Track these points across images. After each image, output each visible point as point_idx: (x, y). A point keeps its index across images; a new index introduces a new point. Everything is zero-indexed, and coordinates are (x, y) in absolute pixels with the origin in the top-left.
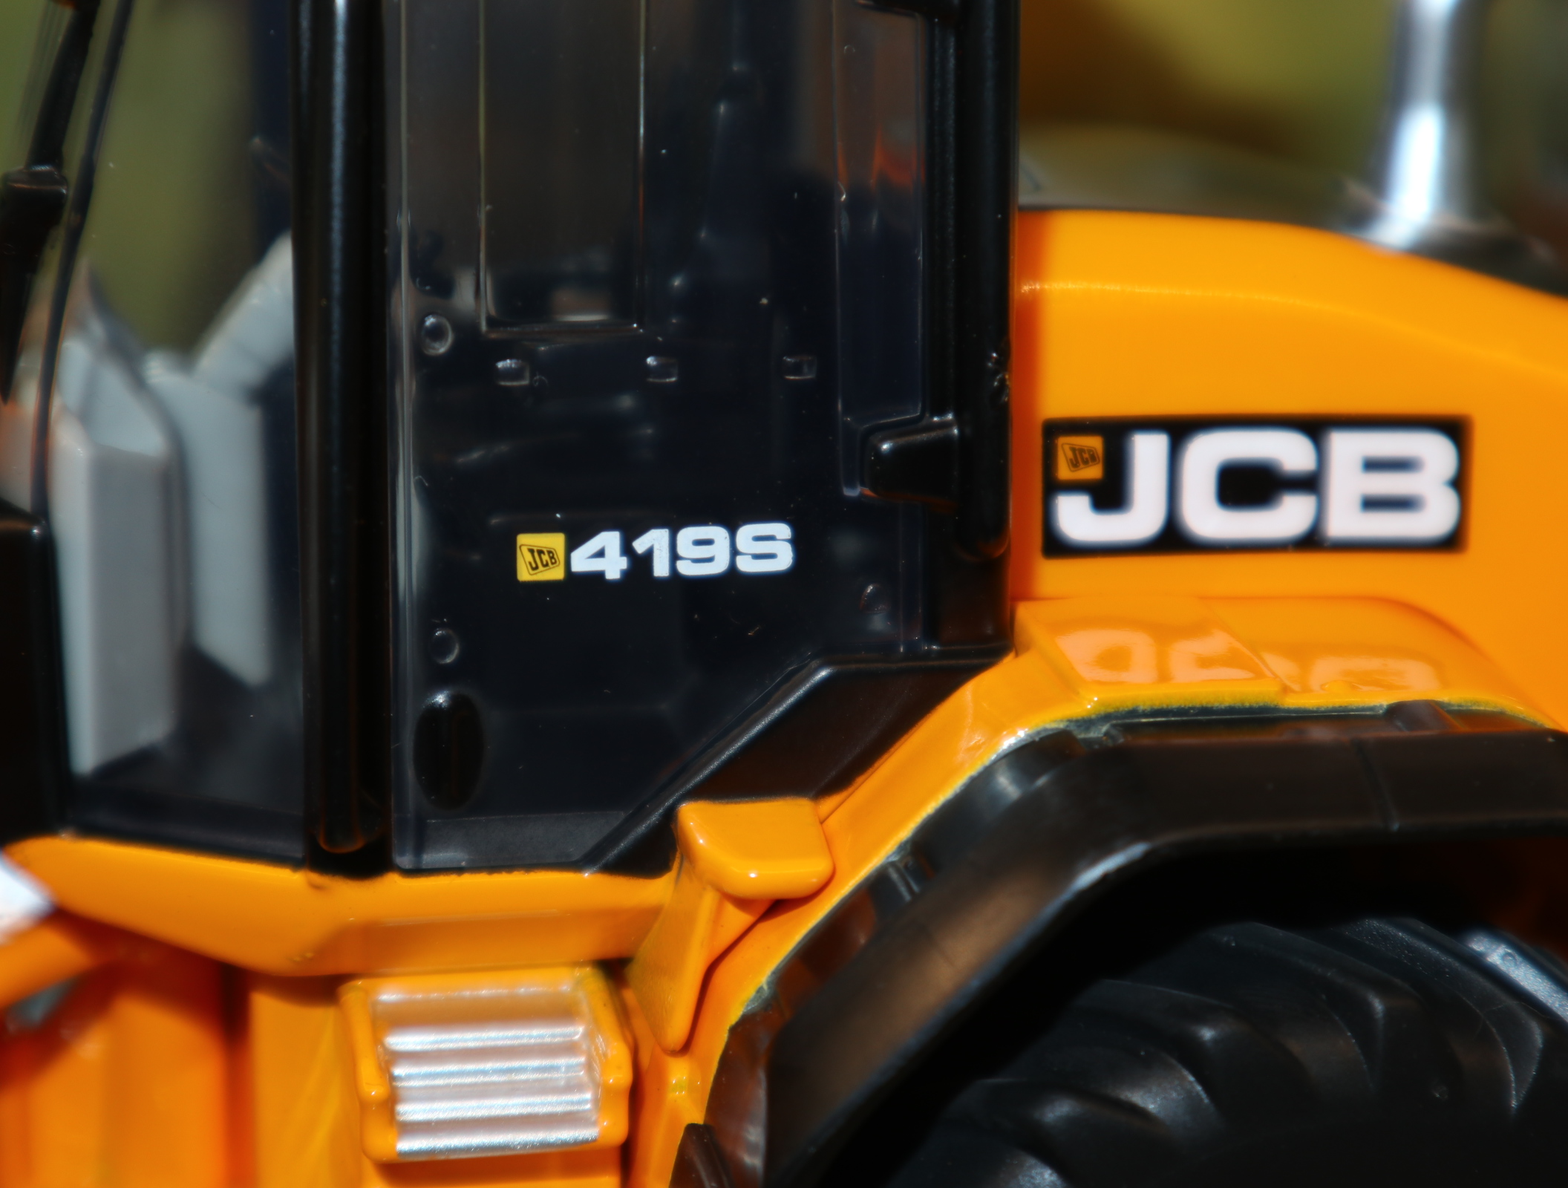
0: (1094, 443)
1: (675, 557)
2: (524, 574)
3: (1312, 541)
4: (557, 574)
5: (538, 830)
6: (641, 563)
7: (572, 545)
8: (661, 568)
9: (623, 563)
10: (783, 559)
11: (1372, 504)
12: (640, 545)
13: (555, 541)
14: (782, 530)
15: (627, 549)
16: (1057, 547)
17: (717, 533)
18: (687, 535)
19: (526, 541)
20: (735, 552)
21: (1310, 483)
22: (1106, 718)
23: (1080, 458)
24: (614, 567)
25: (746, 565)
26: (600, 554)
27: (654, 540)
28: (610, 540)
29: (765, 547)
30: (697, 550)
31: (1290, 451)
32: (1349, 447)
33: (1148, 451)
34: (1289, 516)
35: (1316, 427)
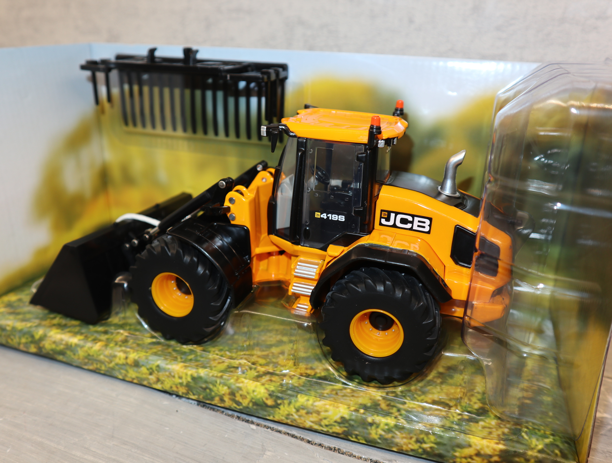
1: (332, 218)
4: (319, 217)
7: (321, 214)
8: (330, 219)
11: (419, 226)
13: (319, 214)
14: (344, 217)
15: (327, 216)
17: (336, 215)
19: (316, 213)
20: (338, 218)
25: (339, 220)
26: (324, 216)
27: (330, 215)
29: (342, 218)
30: (335, 217)
31: (410, 218)
32: (416, 219)
33: (393, 215)
34: (409, 226)
35: (413, 216)
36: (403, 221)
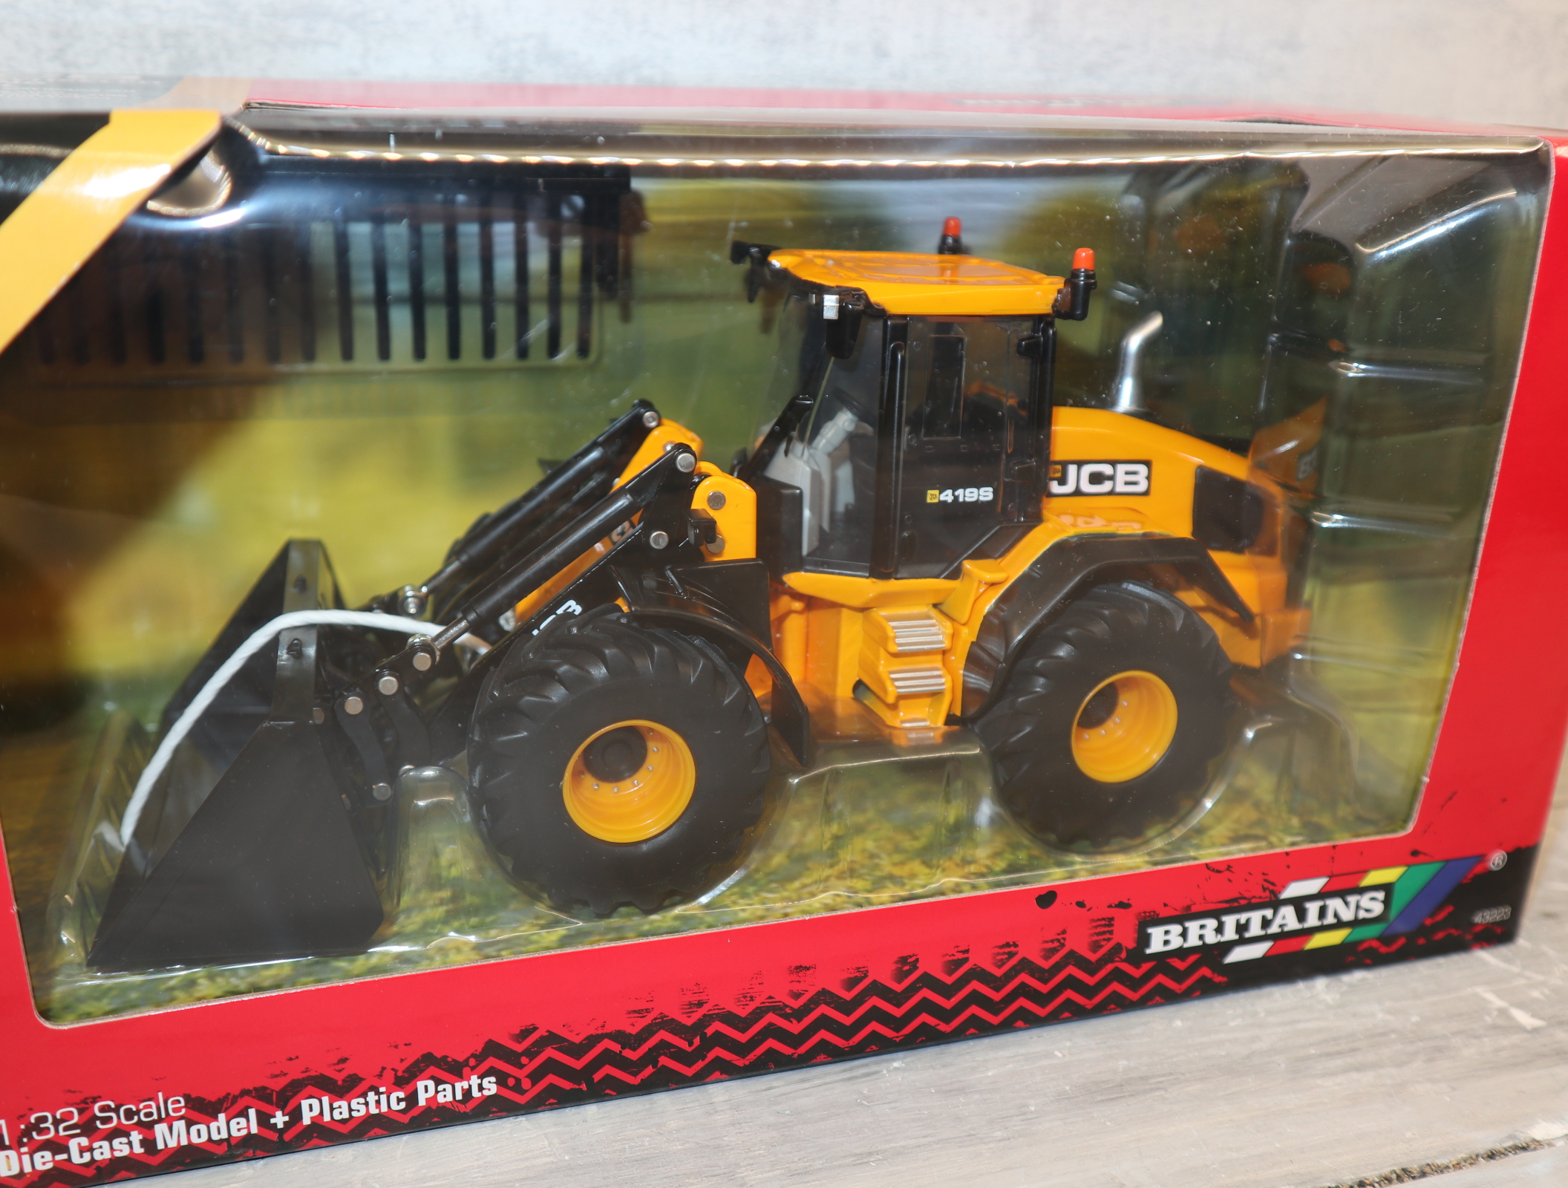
0: (1059, 467)
1: (964, 496)
2: (929, 501)
4: (936, 501)
5: (926, 568)
6: (956, 498)
7: (940, 493)
8: (961, 499)
9: (952, 498)
10: (990, 497)
11: (1127, 483)
12: (957, 493)
13: (936, 492)
14: (990, 489)
15: (953, 495)
16: (1051, 495)
17: (975, 490)
18: (968, 490)
19: (930, 492)
20: (979, 495)
21: (1112, 478)
22: (1076, 536)
23: (1054, 472)
24: (950, 499)
25: (981, 499)
26: (947, 495)
27: (960, 492)
28: (949, 492)
29: (986, 494)
30: (970, 495)
31: (1107, 469)
32: (1121, 468)
33: (1072, 469)
34: (1106, 486)
35: (1113, 463)
36: (1096, 478)
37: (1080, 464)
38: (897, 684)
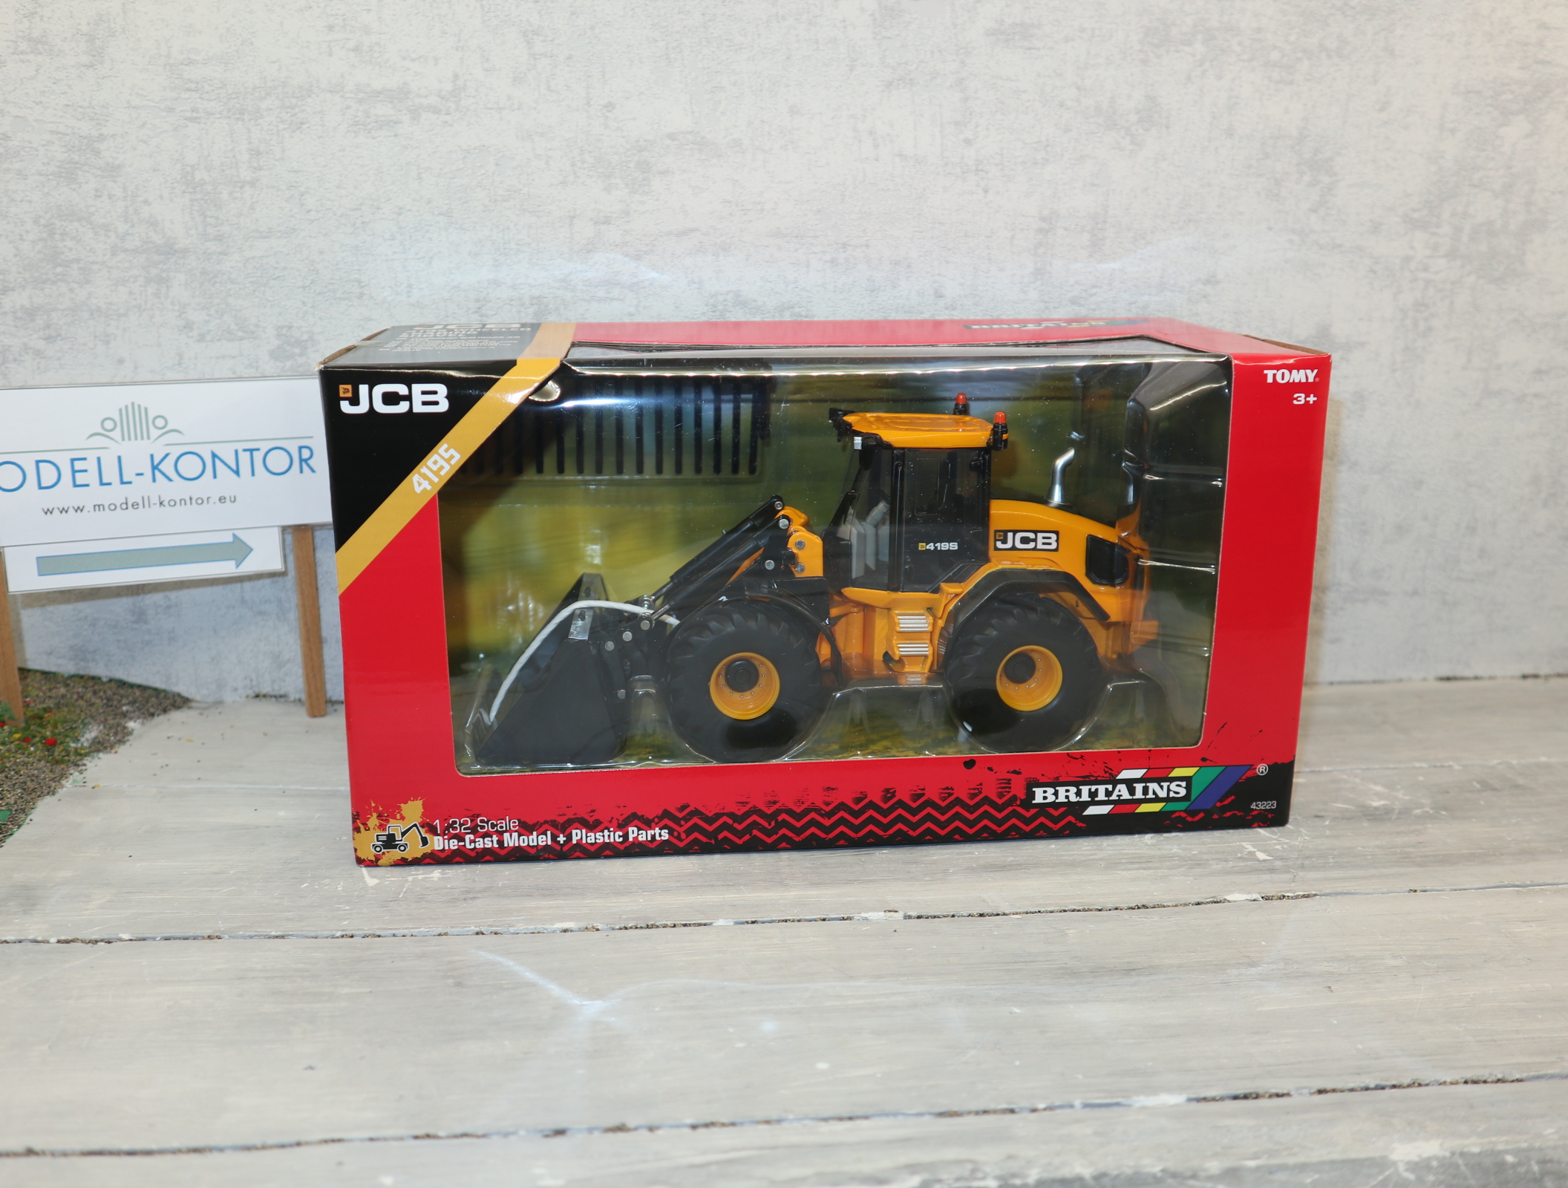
0: (1002, 534)
2: (920, 549)
3: (1035, 549)
4: (924, 549)
5: (919, 587)
6: (936, 548)
10: (956, 548)
12: (936, 545)
14: (956, 544)
16: (996, 549)
17: (947, 544)
18: (943, 544)
19: (920, 544)
21: (1035, 540)
23: (1000, 536)
24: (932, 548)
25: (951, 549)
28: (932, 544)
32: (1041, 535)
35: (1035, 532)
37: (1015, 532)
38: (901, 649)
